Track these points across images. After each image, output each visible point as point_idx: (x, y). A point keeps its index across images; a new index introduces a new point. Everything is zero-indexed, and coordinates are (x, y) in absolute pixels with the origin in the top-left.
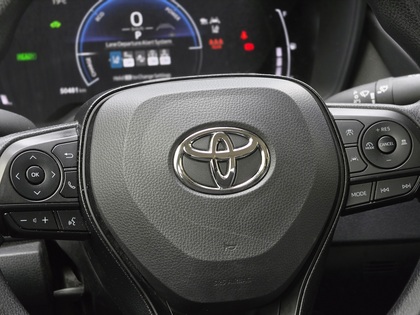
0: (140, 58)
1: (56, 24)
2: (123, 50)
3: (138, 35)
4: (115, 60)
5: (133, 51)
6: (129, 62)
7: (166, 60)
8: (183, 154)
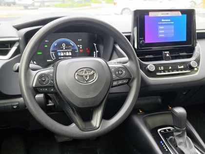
0: (65, 54)
1: (46, 46)
2: (61, 52)
3: (64, 48)
4: (59, 54)
5: (63, 52)
6: (62, 54)
7: (70, 54)
8: (77, 75)
